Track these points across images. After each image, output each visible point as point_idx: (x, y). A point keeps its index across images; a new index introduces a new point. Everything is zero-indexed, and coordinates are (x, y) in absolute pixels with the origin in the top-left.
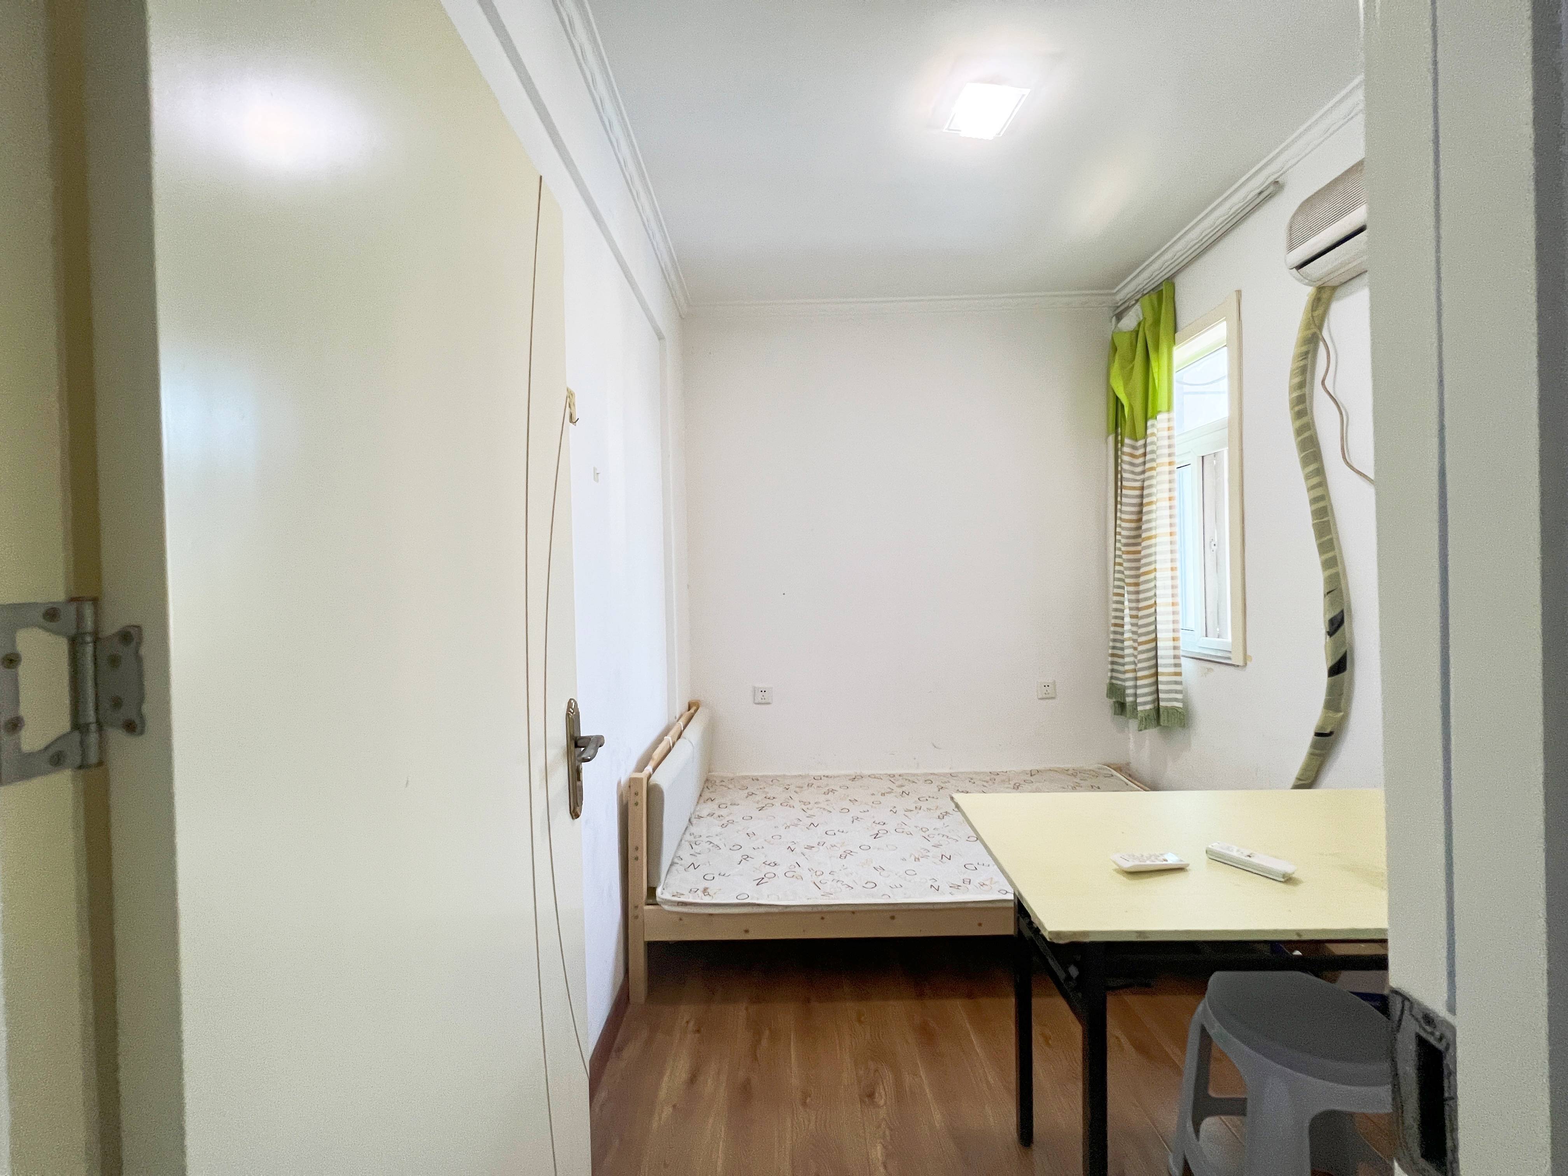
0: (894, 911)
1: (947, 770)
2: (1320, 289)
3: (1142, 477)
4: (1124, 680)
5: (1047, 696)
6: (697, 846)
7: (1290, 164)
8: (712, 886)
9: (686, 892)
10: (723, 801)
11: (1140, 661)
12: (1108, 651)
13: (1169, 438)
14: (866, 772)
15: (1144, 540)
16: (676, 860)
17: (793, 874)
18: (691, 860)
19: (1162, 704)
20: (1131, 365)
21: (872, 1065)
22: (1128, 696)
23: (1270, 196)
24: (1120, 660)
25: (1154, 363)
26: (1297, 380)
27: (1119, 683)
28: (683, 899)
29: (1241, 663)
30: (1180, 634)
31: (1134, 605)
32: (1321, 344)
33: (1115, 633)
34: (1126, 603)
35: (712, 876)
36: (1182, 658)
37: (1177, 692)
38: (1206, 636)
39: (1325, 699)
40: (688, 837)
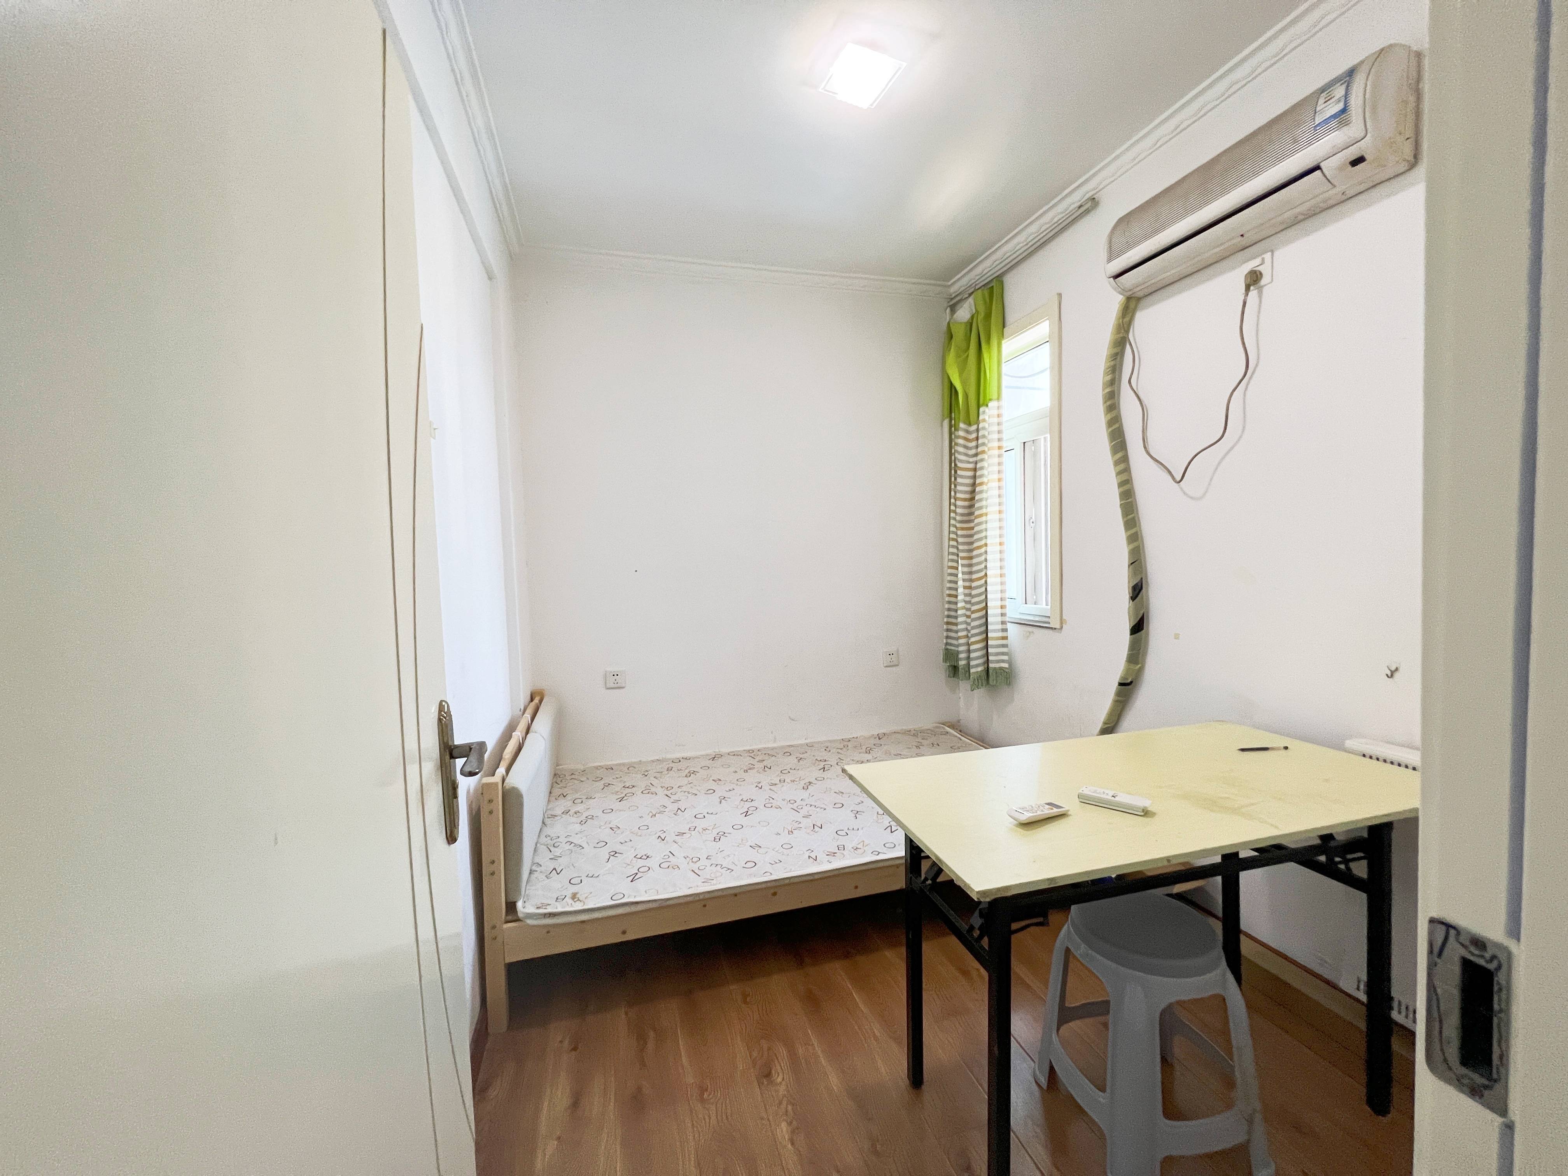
0: (775, 888)
1: (802, 741)
2: (1129, 299)
3: (974, 459)
4: (958, 646)
5: (892, 664)
6: (556, 849)
7: (1104, 183)
8: (583, 890)
9: (553, 902)
10: (577, 796)
11: (973, 628)
12: (944, 619)
13: (999, 424)
14: (725, 750)
15: (977, 517)
16: (534, 868)
17: (667, 865)
18: (551, 865)
19: (991, 665)
20: (966, 355)
21: (765, 1044)
22: (961, 659)
23: (1088, 211)
24: (954, 628)
25: (985, 355)
26: (1109, 378)
27: (953, 648)
28: (550, 910)
29: (1058, 626)
30: (1007, 603)
31: (966, 577)
32: (1128, 346)
33: (949, 602)
34: (960, 575)
35: (580, 879)
36: (1008, 624)
37: (1003, 654)
38: (1026, 603)
39: (1128, 654)
40: (543, 840)
